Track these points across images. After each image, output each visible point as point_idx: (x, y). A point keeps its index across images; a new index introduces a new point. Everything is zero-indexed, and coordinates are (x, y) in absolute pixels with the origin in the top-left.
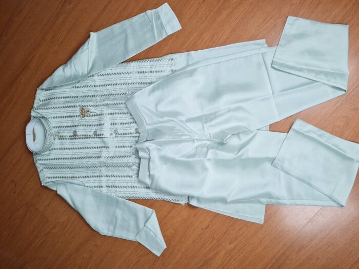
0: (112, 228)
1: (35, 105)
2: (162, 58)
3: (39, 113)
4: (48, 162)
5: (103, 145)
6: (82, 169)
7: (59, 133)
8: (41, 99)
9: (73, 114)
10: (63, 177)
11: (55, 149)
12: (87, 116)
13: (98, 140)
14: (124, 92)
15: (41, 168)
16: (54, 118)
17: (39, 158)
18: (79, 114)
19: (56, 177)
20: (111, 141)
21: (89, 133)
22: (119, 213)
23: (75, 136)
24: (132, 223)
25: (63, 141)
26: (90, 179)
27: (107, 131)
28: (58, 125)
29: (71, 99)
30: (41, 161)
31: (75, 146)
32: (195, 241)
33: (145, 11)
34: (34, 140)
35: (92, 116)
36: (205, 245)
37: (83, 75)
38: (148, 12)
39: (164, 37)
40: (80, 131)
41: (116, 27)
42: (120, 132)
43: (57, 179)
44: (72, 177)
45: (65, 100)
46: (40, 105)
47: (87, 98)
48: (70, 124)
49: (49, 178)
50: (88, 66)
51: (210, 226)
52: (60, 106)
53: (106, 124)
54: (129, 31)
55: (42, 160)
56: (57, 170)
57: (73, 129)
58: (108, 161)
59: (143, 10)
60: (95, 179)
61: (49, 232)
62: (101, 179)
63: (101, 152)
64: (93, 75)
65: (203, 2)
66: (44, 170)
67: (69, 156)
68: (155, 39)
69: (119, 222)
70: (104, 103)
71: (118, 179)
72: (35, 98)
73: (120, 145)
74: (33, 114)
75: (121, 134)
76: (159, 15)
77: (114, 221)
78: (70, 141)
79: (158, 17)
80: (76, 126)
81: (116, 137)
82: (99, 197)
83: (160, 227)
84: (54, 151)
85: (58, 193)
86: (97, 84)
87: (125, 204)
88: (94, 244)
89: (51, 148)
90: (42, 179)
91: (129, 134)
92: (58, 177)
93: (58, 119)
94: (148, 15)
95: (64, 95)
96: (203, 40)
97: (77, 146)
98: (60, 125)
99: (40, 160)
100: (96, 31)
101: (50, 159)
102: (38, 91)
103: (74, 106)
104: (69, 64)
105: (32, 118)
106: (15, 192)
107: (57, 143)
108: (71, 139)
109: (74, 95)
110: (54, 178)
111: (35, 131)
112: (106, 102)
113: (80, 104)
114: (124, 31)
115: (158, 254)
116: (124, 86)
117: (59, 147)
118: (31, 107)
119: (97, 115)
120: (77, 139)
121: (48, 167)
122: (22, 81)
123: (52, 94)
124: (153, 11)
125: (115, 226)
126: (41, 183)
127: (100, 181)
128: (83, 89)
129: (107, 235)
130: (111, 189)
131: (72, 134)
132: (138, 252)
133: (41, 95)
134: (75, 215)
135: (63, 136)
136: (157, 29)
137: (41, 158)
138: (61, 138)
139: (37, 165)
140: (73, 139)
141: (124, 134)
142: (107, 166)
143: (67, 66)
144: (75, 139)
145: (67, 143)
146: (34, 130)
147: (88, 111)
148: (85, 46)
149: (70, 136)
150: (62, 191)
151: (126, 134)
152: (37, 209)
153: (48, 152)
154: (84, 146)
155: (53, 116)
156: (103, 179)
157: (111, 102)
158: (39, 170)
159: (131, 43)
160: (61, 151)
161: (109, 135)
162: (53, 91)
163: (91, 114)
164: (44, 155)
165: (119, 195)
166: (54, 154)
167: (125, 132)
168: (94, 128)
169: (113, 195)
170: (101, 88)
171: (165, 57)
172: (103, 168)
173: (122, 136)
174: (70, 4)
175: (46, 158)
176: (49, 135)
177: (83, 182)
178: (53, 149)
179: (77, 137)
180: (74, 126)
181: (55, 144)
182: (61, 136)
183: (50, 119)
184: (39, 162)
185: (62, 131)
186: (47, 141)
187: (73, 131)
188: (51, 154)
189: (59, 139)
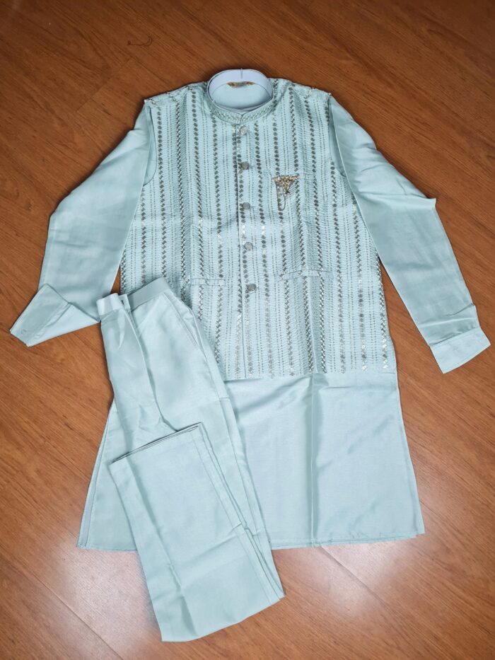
0: (64, 237)
1: (298, 88)
2: (389, 338)
3: (283, 95)
4: (190, 113)
5: (224, 221)
6: (176, 178)
7: (246, 134)
8: (309, 100)
9: (282, 163)
10: (160, 141)
11: (215, 126)
12: (278, 190)
13: (234, 211)
14: (325, 263)
15: (178, 98)
16: (275, 124)
17: (197, 95)
18: (281, 173)
19: (160, 128)
20: (231, 236)
21: (245, 193)
22: (93, 252)
23: (240, 166)
24: (74, 279)
25: (230, 142)
26: (158, 195)
27: (250, 228)
28: (261, 132)
29: (310, 159)
30: (191, 99)
31: (220, 165)
32: (40, 401)
33: (475, 304)
34: (232, 84)
35: (279, 200)
36: (35, 422)
37: (356, 184)
38: (473, 310)
39: (428, 341)
40: (249, 177)
41: (444, 248)
42: (249, 254)
43: (157, 130)
44: (160, 159)
45: (309, 147)
46: (298, 99)
47: (311, 190)
48: (262, 159)
49: (159, 114)
50: (374, 193)
51: (70, 432)
52: (296, 136)
53: (263, 227)
54: (437, 272)
55: (194, 101)
56: (174, 130)
57: (253, 163)
58: (193, 232)
59: (477, 300)
60: (159, 204)
61: (53, 112)
62: (159, 218)
63: (210, 217)
64: (355, 203)
65: (492, 415)
66: (175, 104)
67: (201, 155)
68: (423, 323)
69: (76, 252)
70: (303, 223)
71: (160, 250)
72: (311, 87)
73: (224, 254)
74: (282, 83)
75: (245, 257)
76: (468, 330)
77: (78, 243)
78: (231, 155)
79: (463, 329)
80: (259, 168)
81: (239, 246)
82: (124, 212)
83: (68, 334)
84: (210, 123)
85: (131, 133)
86: (340, 211)
87: (111, 264)
88: (32, 202)
89: (217, 119)
90: (156, 99)
91: (245, 272)
92: (160, 132)
93: (271, 132)
94: (468, 309)
95: (317, 146)
96: (422, 415)
97: (220, 169)
98: (261, 137)
99: (194, 97)
100: (439, 209)
101: (194, 115)
102: (327, 94)
103: (296, 165)
104: (376, 156)
105: (273, 80)
106: (129, 43)
107: (226, 130)
108: (235, 158)
109: (318, 165)
110: (159, 123)
111: (249, 87)
112: (305, 228)
113: (302, 176)
114: (438, 263)
115: (14, 331)
116: (335, 264)
117: (219, 133)
118: (294, 81)
119: (280, 209)
120: (234, 169)
121: (180, 112)
122: (344, 62)
123: (319, 121)
124: (475, 319)
125: (67, 244)
126: (148, 97)
127: (153, 215)
128: (329, 183)
129: (50, 228)
130: (140, 236)
131: (243, 160)
132: (19, 290)
133: (317, 99)
134: (89, 166)
135: (239, 142)
136: (441, 325)
137: (197, 99)
138: (236, 139)
139: (184, 90)
140: (235, 162)
141: (245, 262)
142: (184, 229)
143: (373, 153)
144: (235, 166)
145: (227, 151)
146: (251, 83)
147: (287, 192)
148: (410, 190)
149: (239, 156)
150: (133, 140)
151: (245, 266)
152: (99, 88)
153: (208, 111)
154: (221, 183)
155: (279, 123)
156: (158, 222)
157: (305, 237)
158: (174, 93)
159: (415, 276)
160: (211, 138)
161: (244, 232)
162: (325, 123)
163: (282, 198)
164: (202, 103)
165: (128, 253)
166: (205, 124)
167: (249, 264)
168: (255, 203)
169: (128, 241)
170: (331, 218)
171: (390, 343)
172: (179, 221)
173: (242, 259)
174: (489, 157)
175: (197, 108)
176: (242, 116)
177: (152, 182)
178: (214, 122)
179: (238, 171)
180: (259, 164)
181: (224, 126)
182: (239, 138)
183: (271, 116)
184: (190, 95)
185: (248, 140)
186: (230, 111)
187: (249, 162)
188: (204, 118)
189: (234, 134)
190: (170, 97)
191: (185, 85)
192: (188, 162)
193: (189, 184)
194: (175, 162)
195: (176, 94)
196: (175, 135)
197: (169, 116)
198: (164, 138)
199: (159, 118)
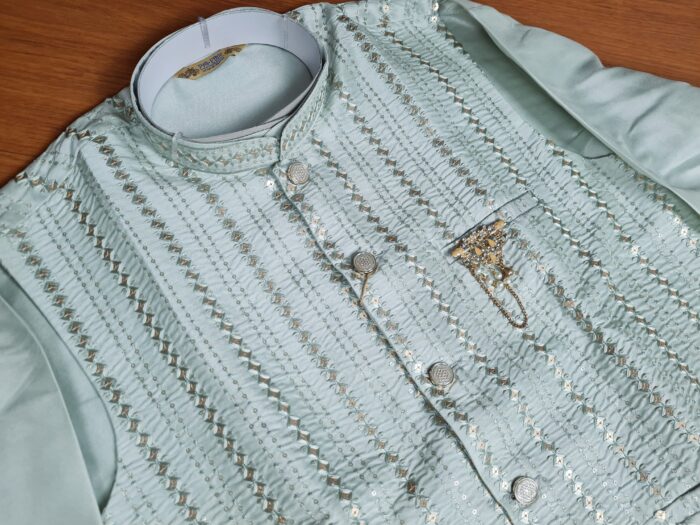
3: (332, 40)
4: (121, 201)
5: (409, 458)
6: (194, 416)
7: (309, 180)
8: (391, 27)
9: (438, 204)
10: (75, 327)
11: (212, 199)
12: (480, 279)
15: (60, 174)
16: (357, 119)
17: (112, 140)
18: (460, 231)
19: (51, 287)
21: (415, 339)
23: (351, 271)
25: (281, 220)
28: (339, 155)
30: (103, 158)
31: (294, 297)
34: (189, 73)
43: (44, 301)
44: (108, 382)
45: (471, 132)
46: (370, 34)
48: (387, 218)
49: (25, 248)
52: (430, 123)
55: (113, 162)
56: (102, 271)
57: (377, 243)
63: (365, 473)
66: (59, 197)
67: (225, 302)
70: (609, 334)
74: (311, 14)
78: (305, 255)
80: (402, 249)
84: (195, 198)
89: (206, 178)
92: (59, 300)
93: (360, 139)
95: (487, 122)
97: (301, 308)
98: (348, 167)
99: (107, 151)
101: (139, 200)
103: (478, 193)
104: (635, 79)
108: (320, 256)
109: (520, 164)
110: (43, 274)
111: (234, 62)
112: (622, 343)
113: (513, 211)
117: (236, 211)
119: (517, 326)
120: (341, 289)
123: (449, 62)
128: (578, 192)
131: (348, 250)
135: (306, 207)
137: (120, 151)
138: (293, 205)
139: (65, 146)
140: (329, 267)
144: (339, 278)
145: (284, 248)
147: (506, 271)
149: (328, 245)
153: (168, 170)
154: (328, 346)
155: (366, 111)
158: (39, 168)
160: (223, 236)
163: (502, 294)
164: (139, 157)
166: (181, 206)
168: (454, 353)
175: (135, 178)
176: (279, 135)
177: (121, 478)
178: (204, 188)
179: (357, 290)
180: (391, 238)
181: (238, 186)
182: (299, 197)
183: (338, 103)
184: (90, 151)
185: (325, 190)
186: (238, 139)
187: (365, 247)
188: (172, 194)
189: (280, 194)
190: (32, 184)
191: (63, 129)
192: (203, 348)
193: (249, 412)
194: (160, 364)
195: (46, 166)
196: (111, 285)
197: (59, 238)
198: (83, 311)
199: (33, 261)
